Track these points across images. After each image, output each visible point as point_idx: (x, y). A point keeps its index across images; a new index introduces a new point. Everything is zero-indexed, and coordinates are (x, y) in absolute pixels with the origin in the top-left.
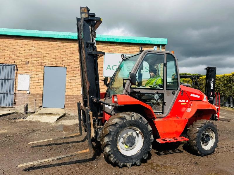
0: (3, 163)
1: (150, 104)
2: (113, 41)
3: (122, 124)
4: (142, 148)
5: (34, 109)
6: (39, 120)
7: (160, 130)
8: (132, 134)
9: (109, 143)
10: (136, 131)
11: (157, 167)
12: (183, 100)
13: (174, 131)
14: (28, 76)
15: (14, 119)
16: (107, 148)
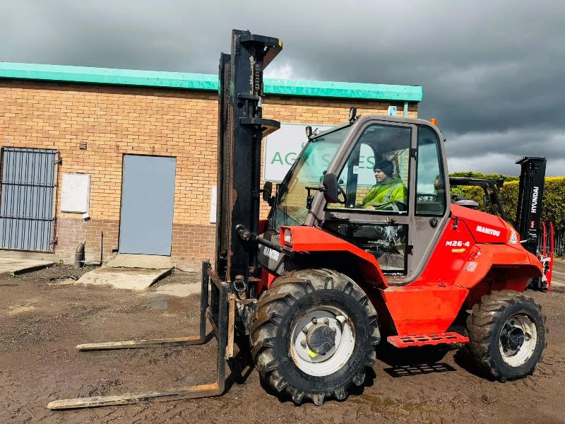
0: (20, 386)
1: (374, 249)
2: (289, 92)
3: (302, 299)
4: (350, 358)
5: (100, 256)
6: (110, 282)
7: (397, 315)
8: (326, 323)
9: (270, 343)
10: (337, 317)
11: (386, 406)
12: (458, 241)
13: (433, 317)
14: (86, 177)
15: (53, 279)
16: (264, 355)
